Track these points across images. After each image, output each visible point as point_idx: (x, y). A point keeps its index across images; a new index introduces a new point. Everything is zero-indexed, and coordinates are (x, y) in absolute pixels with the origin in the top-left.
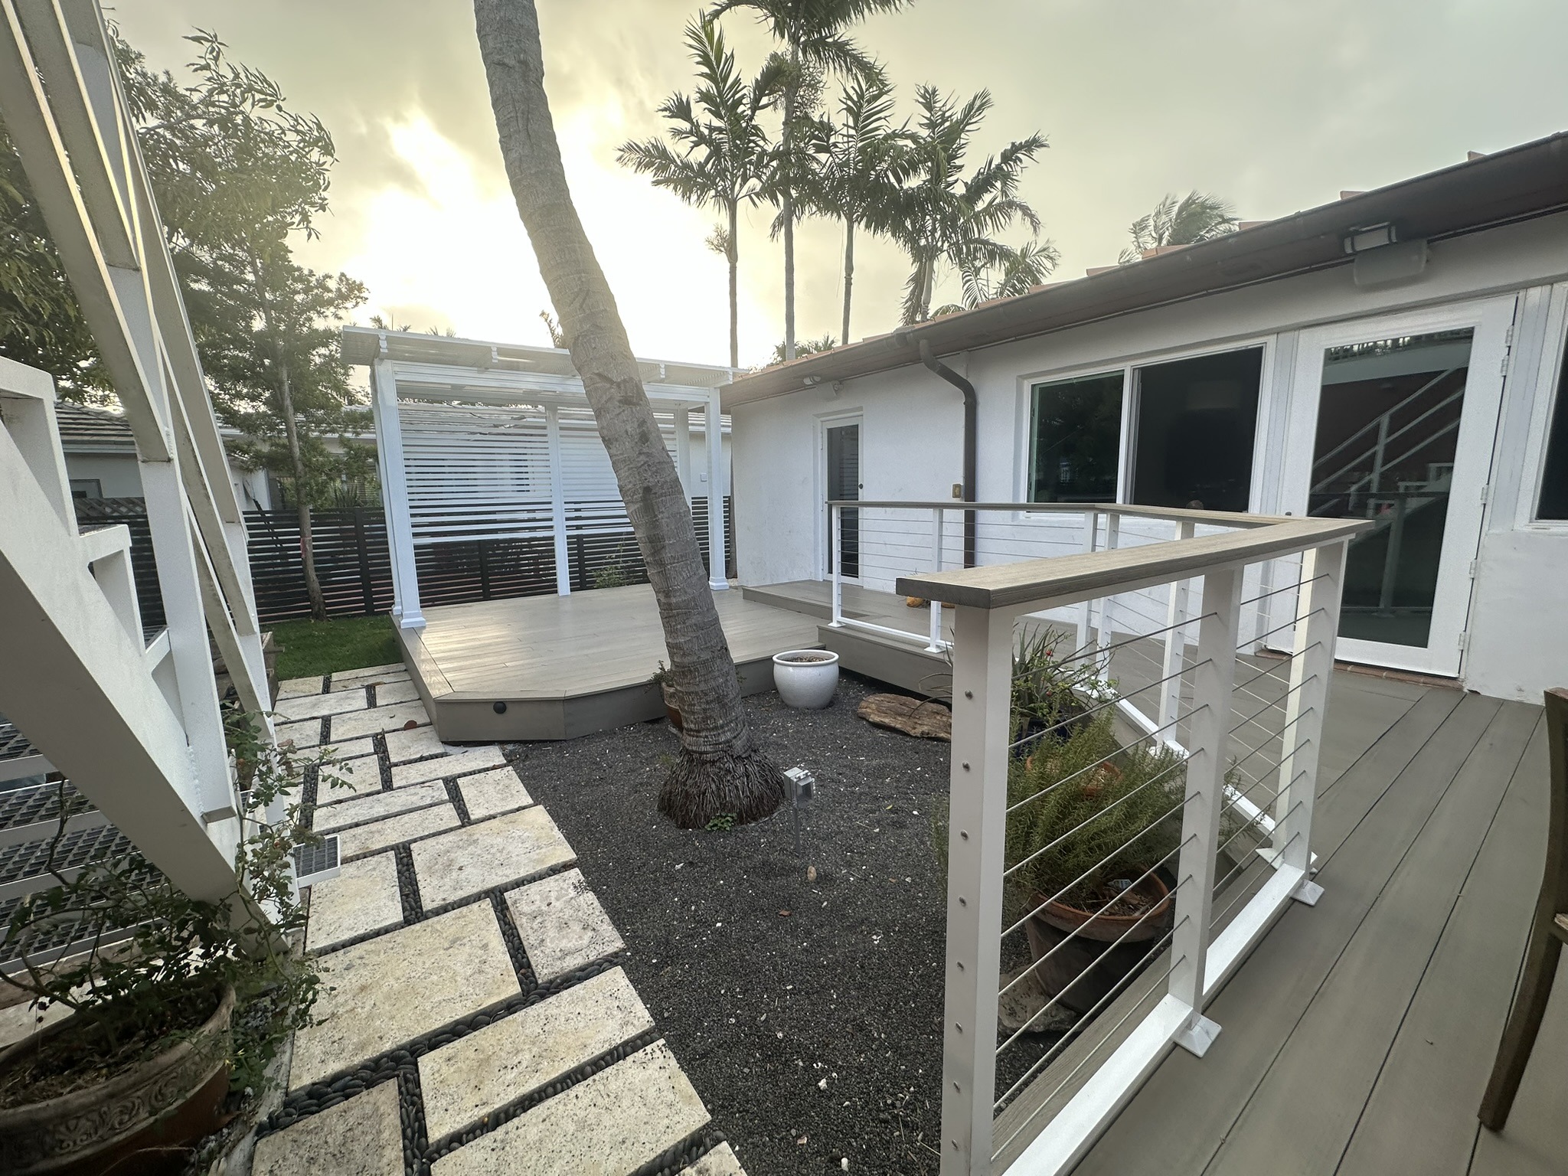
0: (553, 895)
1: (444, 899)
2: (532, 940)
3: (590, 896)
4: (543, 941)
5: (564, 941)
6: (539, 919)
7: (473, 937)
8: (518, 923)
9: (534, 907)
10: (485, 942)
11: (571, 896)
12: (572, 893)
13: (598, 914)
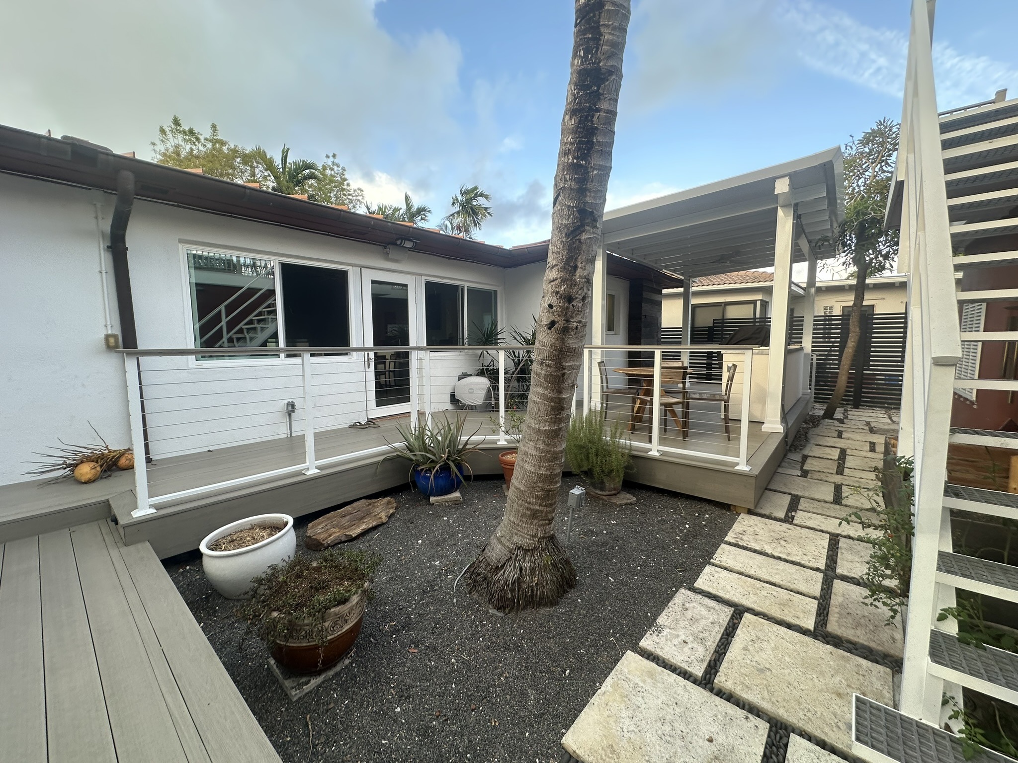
0: (676, 642)
1: (747, 718)
2: (717, 628)
3: (661, 620)
4: (712, 623)
5: (702, 613)
6: (701, 635)
7: (748, 662)
8: (715, 645)
9: (695, 645)
10: (744, 652)
11: (668, 630)
12: (666, 632)
13: (671, 609)
